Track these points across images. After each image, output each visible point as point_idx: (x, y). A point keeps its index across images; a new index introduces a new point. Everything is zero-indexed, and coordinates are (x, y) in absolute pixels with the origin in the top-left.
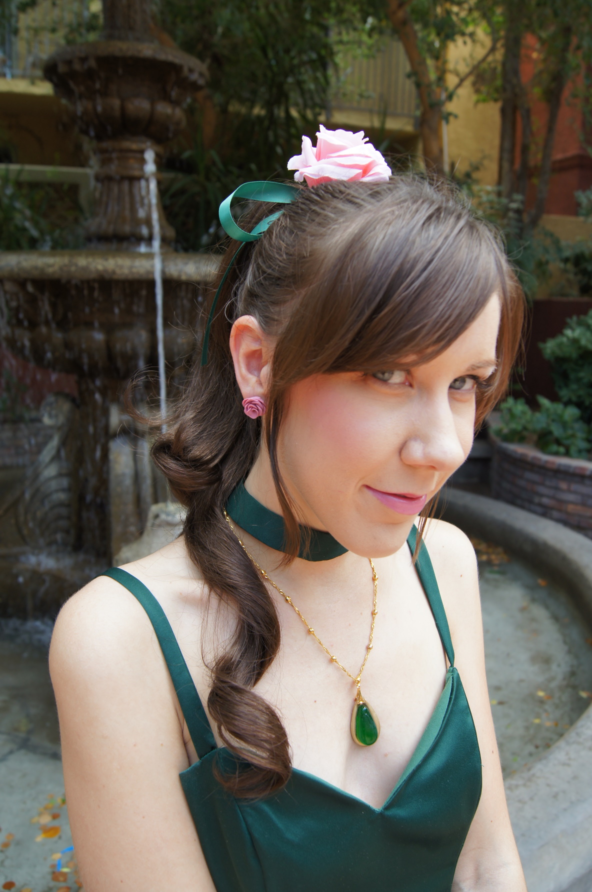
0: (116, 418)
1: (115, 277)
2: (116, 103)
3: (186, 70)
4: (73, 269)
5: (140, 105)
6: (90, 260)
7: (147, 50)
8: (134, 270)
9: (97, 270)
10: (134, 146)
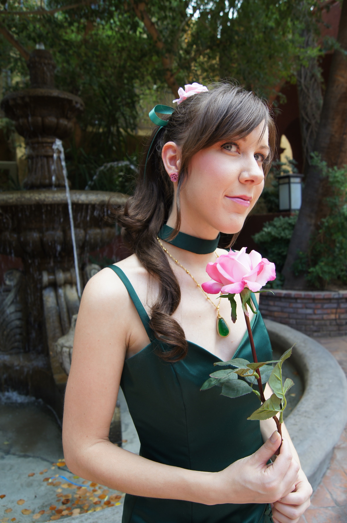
0: (46, 278)
1: (45, 203)
2: (40, 119)
3: (74, 103)
4: (23, 199)
5: (52, 120)
6: (32, 195)
7: (55, 93)
8: (55, 199)
9: (36, 200)
10: (49, 140)
